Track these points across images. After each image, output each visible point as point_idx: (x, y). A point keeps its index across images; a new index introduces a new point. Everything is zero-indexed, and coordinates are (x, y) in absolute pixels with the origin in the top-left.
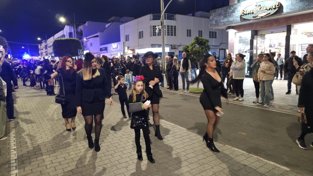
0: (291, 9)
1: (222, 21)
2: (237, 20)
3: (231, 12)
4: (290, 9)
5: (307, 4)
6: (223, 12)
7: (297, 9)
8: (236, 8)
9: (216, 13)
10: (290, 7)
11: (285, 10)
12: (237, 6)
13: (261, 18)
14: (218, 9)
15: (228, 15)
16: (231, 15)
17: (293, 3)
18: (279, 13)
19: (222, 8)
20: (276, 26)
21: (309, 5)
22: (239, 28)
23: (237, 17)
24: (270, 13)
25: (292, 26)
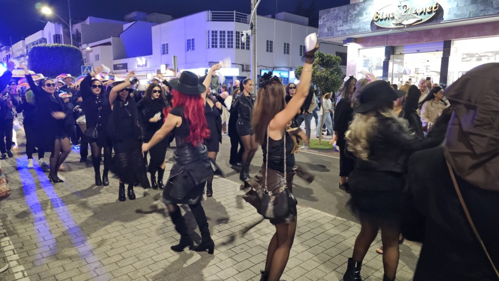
0: (456, 15)
1: (339, 28)
2: (365, 29)
3: (356, 14)
4: (455, 14)
5: (482, 8)
6: (342, 14)
7: (466, 15)
8: (364, 9)
9: (330, 14)
10: (455, 12)
11: (446, 17)
12: (366, 6)
13: (406, 26)
14: (332, 9)
15: (351, 20)
16: (355, 20)
17: (460, 6)
18: (437, 20)
19: (341, 7)
20: (426, 41)
21: (485, 10)
22: (365, 41)
23: (366, 24)
24: (421, 20)
25: (452, 42)
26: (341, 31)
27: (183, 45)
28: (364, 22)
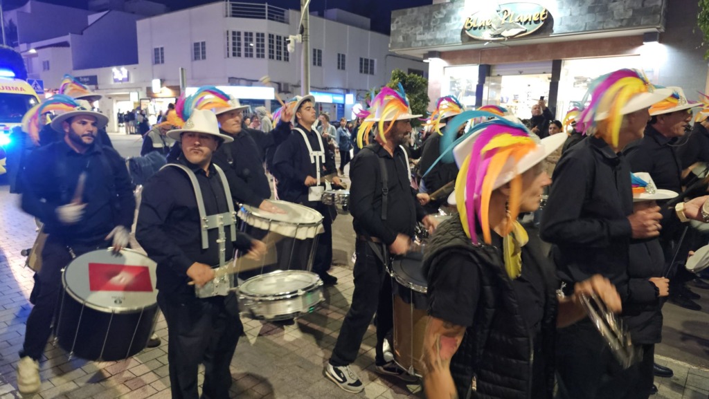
0: (569, 27)
1: (419, 37)
2: (453, 39)
3: (441, 19)
4: (567, 26)
5: (600, 19)
6: (422, 18)
7: (581, 27)
8: (451, 12)
9: (405, 16)
10: (568, 22)
11: (557, 28)
12: (454, 8)
13: (506, 39)
14: (409, 10)
15: (434, 26)
16: (440, 27)
17: (574, 14)
18: (545, 32)
19: (421, 8)
20: (531, 60)
21: (604, 22)
22: (453, 57)
23: (455, 32)
24: (526, 31)
25: (563, 62)
26: (422, 41)
27: (188, 51)
28: (452, 31)
